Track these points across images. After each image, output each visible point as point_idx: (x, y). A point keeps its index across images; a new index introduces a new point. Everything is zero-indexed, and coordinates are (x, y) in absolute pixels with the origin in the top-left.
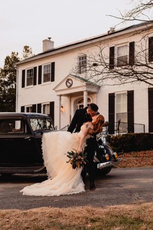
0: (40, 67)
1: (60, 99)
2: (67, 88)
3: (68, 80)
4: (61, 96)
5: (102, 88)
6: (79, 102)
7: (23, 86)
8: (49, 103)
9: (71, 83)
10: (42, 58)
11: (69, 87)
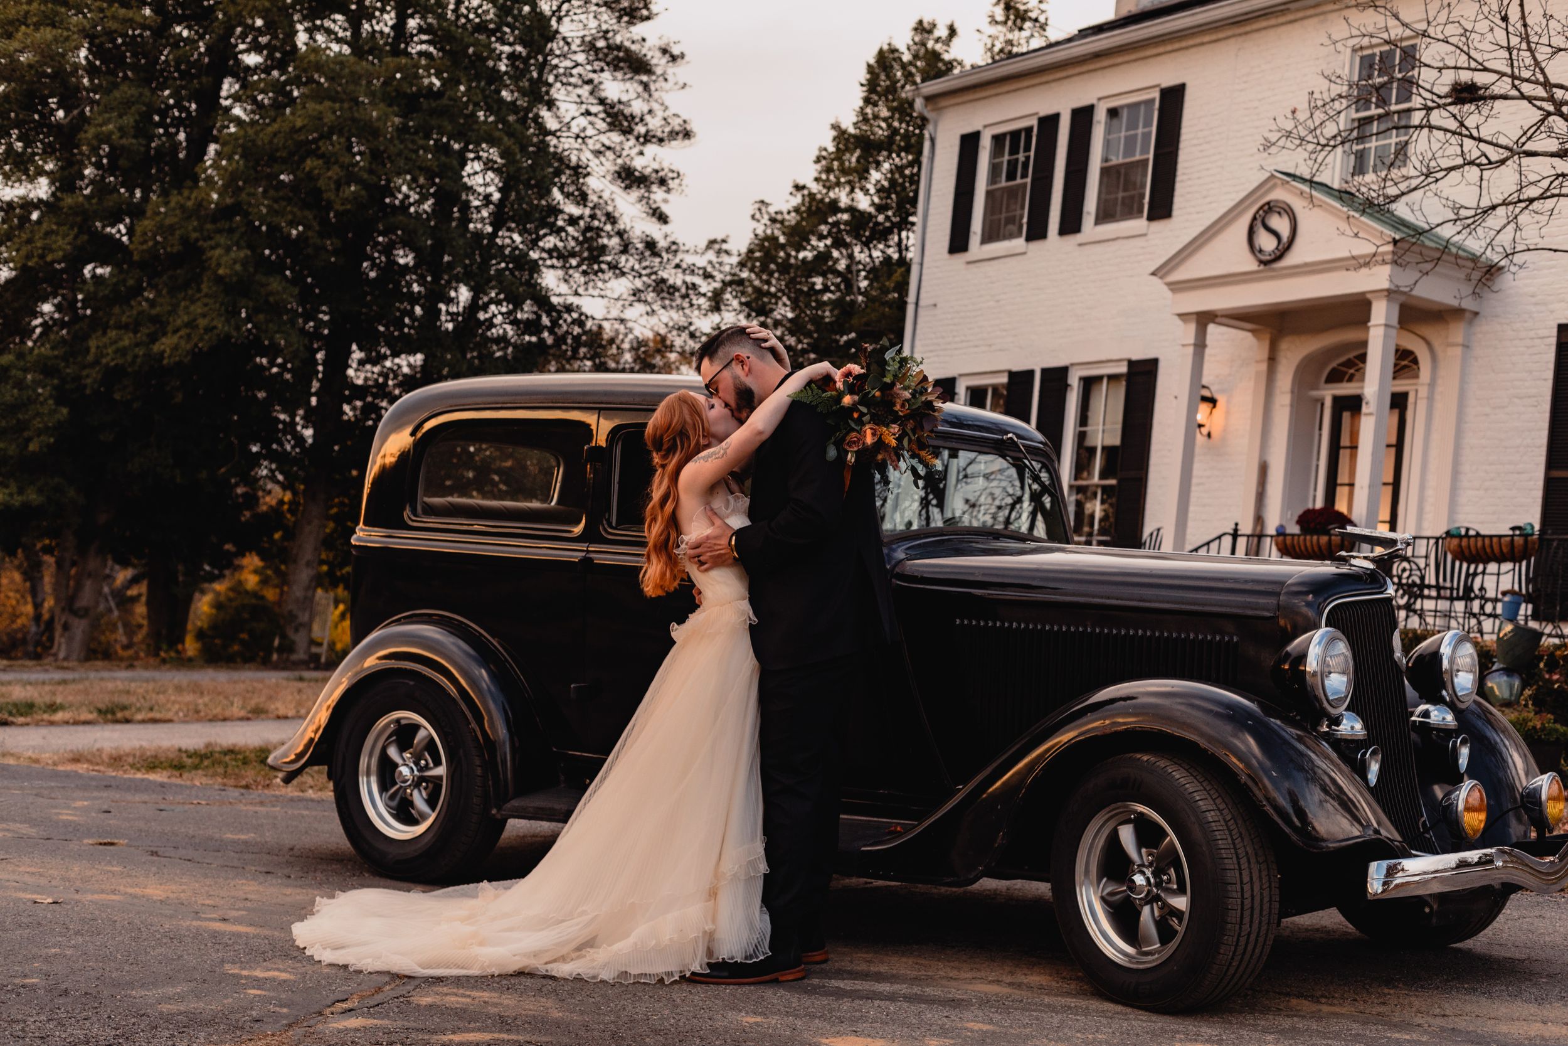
0: (1083, 117)
1: (1200, 345)
2: (1250, 264)
3: (1269, 208)
4: (1204, 319)
5: (1506, 281)
6: (1335, 377)
7: (958, 243)
8: (1123, 369)
9: (1285, 232)
10: (1097, 56)
11: (1269, 262)
